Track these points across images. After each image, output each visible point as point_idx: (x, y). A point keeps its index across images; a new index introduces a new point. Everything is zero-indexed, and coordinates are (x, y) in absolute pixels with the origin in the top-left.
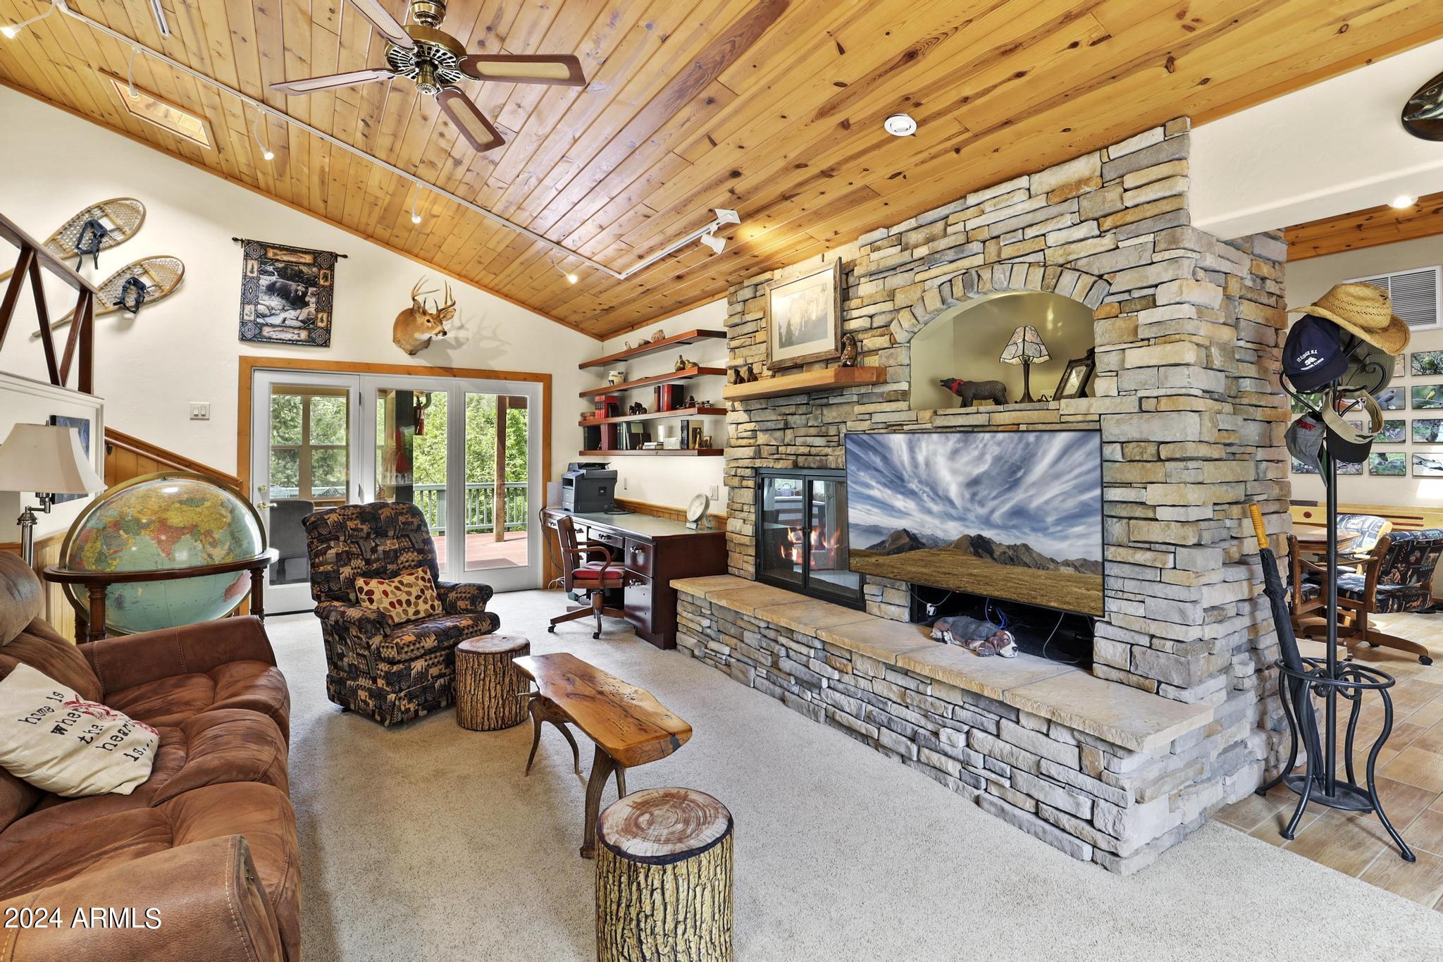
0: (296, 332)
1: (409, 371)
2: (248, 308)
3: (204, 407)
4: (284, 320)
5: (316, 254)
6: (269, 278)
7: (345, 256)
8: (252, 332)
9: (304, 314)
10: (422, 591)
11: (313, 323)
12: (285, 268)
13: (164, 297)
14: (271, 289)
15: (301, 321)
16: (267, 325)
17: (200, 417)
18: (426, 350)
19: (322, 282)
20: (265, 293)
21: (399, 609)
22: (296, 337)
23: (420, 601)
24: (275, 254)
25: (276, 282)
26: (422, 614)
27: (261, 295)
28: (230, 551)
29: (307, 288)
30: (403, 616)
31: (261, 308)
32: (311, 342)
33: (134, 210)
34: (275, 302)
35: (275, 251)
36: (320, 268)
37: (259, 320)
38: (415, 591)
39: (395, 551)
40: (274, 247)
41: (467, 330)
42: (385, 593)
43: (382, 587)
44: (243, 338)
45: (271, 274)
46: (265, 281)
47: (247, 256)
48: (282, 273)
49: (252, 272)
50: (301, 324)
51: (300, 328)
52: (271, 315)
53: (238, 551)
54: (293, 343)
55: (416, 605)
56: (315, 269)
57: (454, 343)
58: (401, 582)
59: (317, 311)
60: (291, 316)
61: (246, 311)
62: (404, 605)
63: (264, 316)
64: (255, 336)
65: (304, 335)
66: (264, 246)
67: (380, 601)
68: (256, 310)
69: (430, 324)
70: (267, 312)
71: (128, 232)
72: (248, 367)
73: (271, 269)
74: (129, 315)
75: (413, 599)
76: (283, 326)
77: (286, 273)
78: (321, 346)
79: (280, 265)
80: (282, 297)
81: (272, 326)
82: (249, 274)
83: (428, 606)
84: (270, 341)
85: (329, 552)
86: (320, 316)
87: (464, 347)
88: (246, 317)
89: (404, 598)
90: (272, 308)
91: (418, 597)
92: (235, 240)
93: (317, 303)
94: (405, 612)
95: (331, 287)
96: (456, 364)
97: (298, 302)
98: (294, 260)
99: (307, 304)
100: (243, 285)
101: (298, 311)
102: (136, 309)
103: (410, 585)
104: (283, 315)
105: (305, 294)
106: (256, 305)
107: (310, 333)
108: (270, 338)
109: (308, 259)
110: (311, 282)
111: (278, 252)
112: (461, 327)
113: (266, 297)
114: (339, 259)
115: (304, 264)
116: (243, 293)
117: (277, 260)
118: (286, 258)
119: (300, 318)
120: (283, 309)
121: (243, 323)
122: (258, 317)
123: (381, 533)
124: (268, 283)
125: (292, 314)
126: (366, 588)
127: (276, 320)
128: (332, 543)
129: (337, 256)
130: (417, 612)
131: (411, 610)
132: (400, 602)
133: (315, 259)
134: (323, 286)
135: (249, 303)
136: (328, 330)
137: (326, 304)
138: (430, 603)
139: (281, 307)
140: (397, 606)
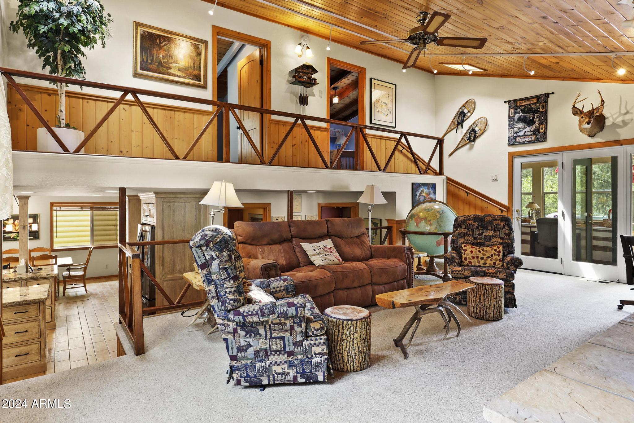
0: (530, 137)
1: (589, 146)
2: (511, 130)
3: (496, 176)
4: (525, 132)
5: (537, 97)
6: (518, 115)
7: (553, 93)
8: (513, 142)
9: (533, 128)
10: (492, 255)
11: (538, 131)
12: (525, 108)
13: (483, 133)
14: (519, 120)
15: (532, 131)
16: (518, 136)
17: (495, 180)
18: (601, 132)
19: (541, 110)
20: (517, 122)
21: (476, 260)
22: (530, 139)
23: (489, 259)
24: (520, 103)
25: (521, 116)
26: (487, 265)
27: (515, 124)
28: (436, 228)
29: (534, 115)
30: (477, 263)
31: (516, 129)
32: (537, 141)
33: (472, 102)
34: (521, 125)
35: (520, 102)
36: (540, 103)
37: (515, 135)
38: (488, 255)
39: (490, 236)
40: (520, 100)
41: (632, 113)
42: (472, 252)
43: (471, 249)
44: (510, 145)
45: (519, 113)
46: (517, 116)
47: (510, 108)
48: (523, 111)
49: (512, 114)
50: (532, 133)
51: (531, 135)
52: (519, 132)
53: (439, 229)
54: (529, 142)
55: (486, 260)
56: (538, 105)
57: (621, 124)
58: (483, 250)
59: (539, 125)
60: (528, 130)
61: (510, 132)
62: (479, 259)
63: (517, 133)
64: (513, 143)
65: (534, 138)
66: (515, 101)
67: (468, 255)
68: (513, 131)
69: (583, 119)
70: (518, 130)
71: (471, 111)
72: (512, 156)
73: (519, 110)
74: (473, 143)
75: (485, 257)
76: (525, 136)
77: (525, 110)
78: (542, 141)
79: (522, 108)
80: (524, 123)
81: (520, 136)
82: (511, 115)
83: (492, 263)
84: (520, 144)
85: (456, 232)
86: (541, 127)
87: (629, 125)
88: (510, 135)
89: (480, 255)
90: (520, 128)
91: (488, 257)
92: (505, 102)
93: (539, 121)
94: (479, 262)
95: (546, 112)
96: (622, 138)
97: (530, 123)
98: (528, 103)
99: (534, 123)
100: (509, 121)
101: (531, 127)
102: (474, 141)
103: (487, 252)
104: (524, 130)
105: (533, 118)
106: (513, 129)
107: (536, 136)
108: (519, 142)
109: (534, 101)
110: (536, 111)
111: (522, 102)
112: (627, 113)
113: (517, 124)
114: (550, 95)
115: (533, 104)
116: (509, 125)
117: (521, 106)
118: (525, 104)
119: (532, 130)
120: (525, 128)
121: (509, 138)
122: (514, 134)
123: (485, 228)
124: (518, 117)
125: (528, 129)
126: (464, 248)
127: (521, 134)
128: (459, 229)
129: (548, 94)
130: (485, 264)
131: (482, 262)
132: (477, 257)
133: (538, 100)
134: (542, 112)
135: (511, 129)
136: (545, 133)
137: (544, 121)
138: (494, 261)
139: (523, 127)
140: (475, 258)
